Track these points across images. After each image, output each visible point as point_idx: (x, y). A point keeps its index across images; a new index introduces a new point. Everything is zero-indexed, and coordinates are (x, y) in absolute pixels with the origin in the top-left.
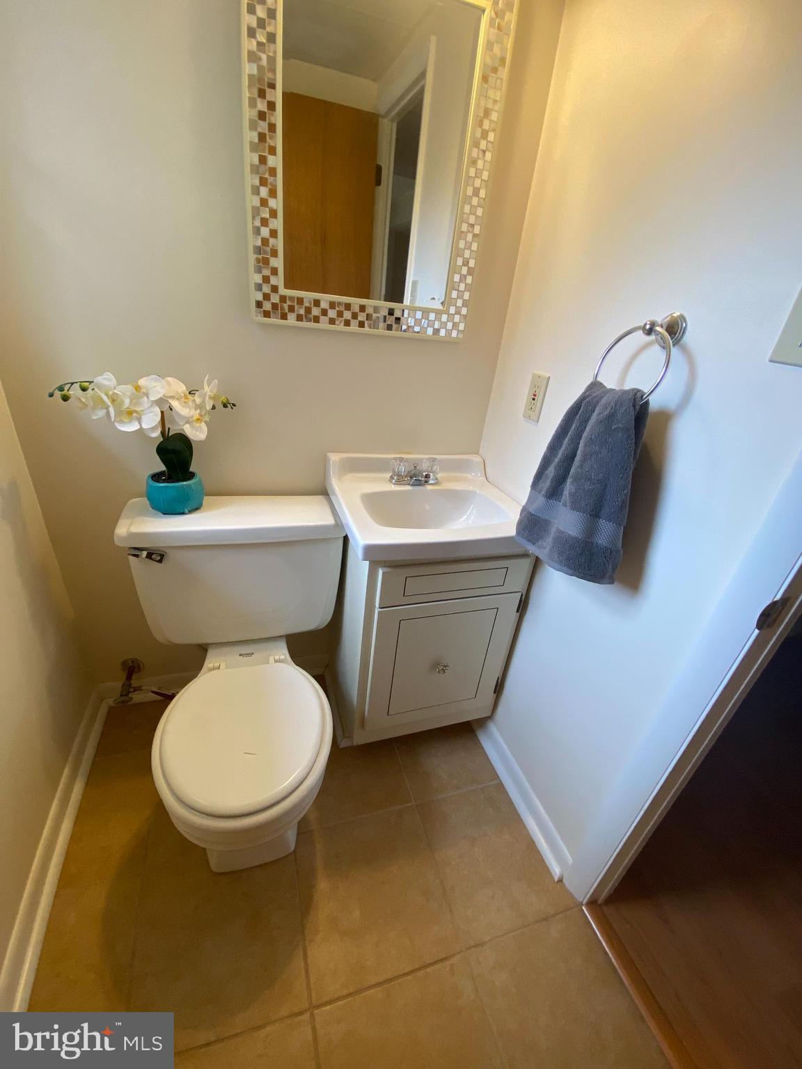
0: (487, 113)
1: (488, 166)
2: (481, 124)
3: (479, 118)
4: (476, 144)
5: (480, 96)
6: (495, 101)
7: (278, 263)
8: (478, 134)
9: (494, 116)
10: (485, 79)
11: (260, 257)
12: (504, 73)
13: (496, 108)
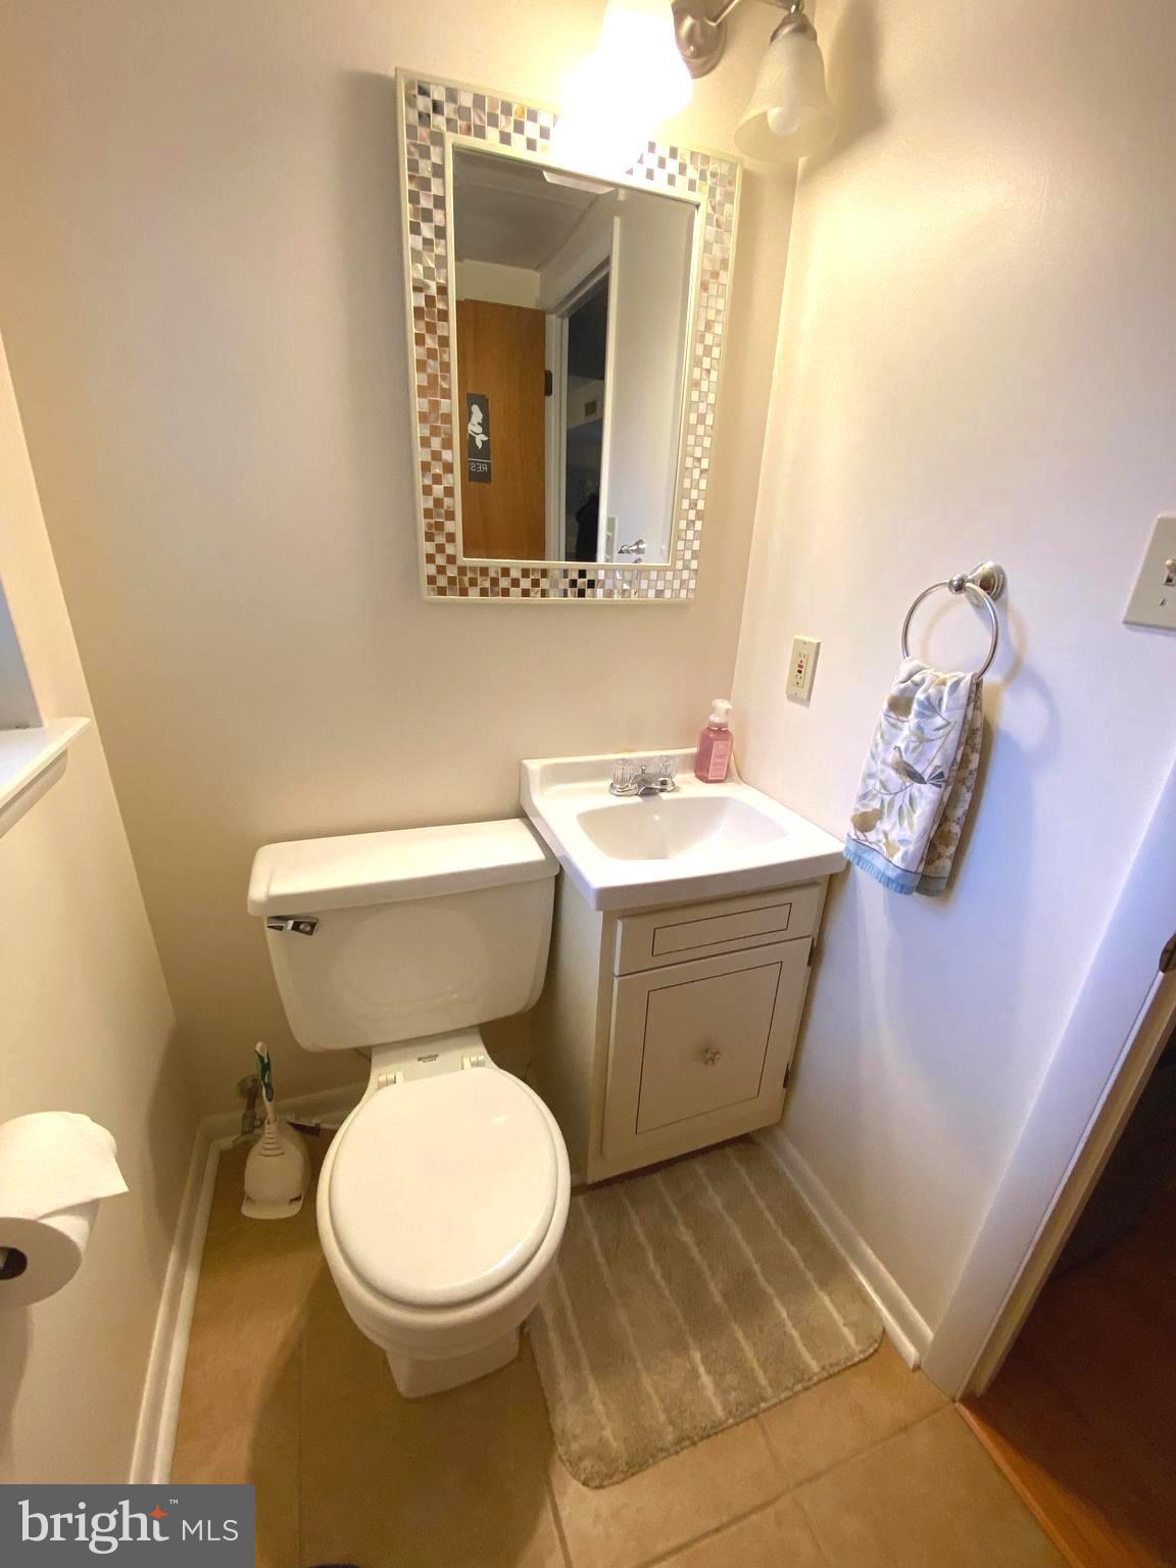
0: (709, 325)
1: (713, 386)
2: (702, 339)
3: (700, 333)
4: (697, 362)
5: (700, 306)
6: (718, 312)
7: (455, 526)
8: (700, 350)
9: (718, 329)
10: (704, 286)
11: (432, 521)
12: (726, 278)
13: (720, 318)
